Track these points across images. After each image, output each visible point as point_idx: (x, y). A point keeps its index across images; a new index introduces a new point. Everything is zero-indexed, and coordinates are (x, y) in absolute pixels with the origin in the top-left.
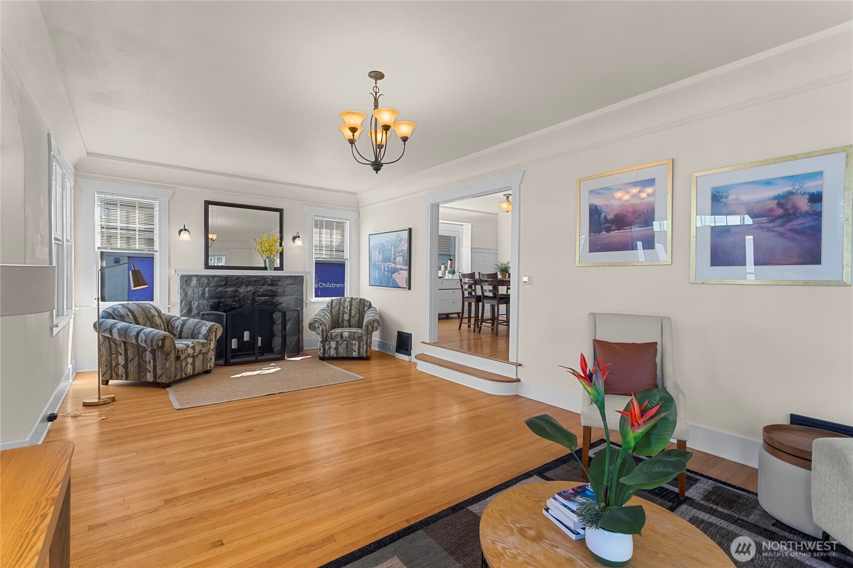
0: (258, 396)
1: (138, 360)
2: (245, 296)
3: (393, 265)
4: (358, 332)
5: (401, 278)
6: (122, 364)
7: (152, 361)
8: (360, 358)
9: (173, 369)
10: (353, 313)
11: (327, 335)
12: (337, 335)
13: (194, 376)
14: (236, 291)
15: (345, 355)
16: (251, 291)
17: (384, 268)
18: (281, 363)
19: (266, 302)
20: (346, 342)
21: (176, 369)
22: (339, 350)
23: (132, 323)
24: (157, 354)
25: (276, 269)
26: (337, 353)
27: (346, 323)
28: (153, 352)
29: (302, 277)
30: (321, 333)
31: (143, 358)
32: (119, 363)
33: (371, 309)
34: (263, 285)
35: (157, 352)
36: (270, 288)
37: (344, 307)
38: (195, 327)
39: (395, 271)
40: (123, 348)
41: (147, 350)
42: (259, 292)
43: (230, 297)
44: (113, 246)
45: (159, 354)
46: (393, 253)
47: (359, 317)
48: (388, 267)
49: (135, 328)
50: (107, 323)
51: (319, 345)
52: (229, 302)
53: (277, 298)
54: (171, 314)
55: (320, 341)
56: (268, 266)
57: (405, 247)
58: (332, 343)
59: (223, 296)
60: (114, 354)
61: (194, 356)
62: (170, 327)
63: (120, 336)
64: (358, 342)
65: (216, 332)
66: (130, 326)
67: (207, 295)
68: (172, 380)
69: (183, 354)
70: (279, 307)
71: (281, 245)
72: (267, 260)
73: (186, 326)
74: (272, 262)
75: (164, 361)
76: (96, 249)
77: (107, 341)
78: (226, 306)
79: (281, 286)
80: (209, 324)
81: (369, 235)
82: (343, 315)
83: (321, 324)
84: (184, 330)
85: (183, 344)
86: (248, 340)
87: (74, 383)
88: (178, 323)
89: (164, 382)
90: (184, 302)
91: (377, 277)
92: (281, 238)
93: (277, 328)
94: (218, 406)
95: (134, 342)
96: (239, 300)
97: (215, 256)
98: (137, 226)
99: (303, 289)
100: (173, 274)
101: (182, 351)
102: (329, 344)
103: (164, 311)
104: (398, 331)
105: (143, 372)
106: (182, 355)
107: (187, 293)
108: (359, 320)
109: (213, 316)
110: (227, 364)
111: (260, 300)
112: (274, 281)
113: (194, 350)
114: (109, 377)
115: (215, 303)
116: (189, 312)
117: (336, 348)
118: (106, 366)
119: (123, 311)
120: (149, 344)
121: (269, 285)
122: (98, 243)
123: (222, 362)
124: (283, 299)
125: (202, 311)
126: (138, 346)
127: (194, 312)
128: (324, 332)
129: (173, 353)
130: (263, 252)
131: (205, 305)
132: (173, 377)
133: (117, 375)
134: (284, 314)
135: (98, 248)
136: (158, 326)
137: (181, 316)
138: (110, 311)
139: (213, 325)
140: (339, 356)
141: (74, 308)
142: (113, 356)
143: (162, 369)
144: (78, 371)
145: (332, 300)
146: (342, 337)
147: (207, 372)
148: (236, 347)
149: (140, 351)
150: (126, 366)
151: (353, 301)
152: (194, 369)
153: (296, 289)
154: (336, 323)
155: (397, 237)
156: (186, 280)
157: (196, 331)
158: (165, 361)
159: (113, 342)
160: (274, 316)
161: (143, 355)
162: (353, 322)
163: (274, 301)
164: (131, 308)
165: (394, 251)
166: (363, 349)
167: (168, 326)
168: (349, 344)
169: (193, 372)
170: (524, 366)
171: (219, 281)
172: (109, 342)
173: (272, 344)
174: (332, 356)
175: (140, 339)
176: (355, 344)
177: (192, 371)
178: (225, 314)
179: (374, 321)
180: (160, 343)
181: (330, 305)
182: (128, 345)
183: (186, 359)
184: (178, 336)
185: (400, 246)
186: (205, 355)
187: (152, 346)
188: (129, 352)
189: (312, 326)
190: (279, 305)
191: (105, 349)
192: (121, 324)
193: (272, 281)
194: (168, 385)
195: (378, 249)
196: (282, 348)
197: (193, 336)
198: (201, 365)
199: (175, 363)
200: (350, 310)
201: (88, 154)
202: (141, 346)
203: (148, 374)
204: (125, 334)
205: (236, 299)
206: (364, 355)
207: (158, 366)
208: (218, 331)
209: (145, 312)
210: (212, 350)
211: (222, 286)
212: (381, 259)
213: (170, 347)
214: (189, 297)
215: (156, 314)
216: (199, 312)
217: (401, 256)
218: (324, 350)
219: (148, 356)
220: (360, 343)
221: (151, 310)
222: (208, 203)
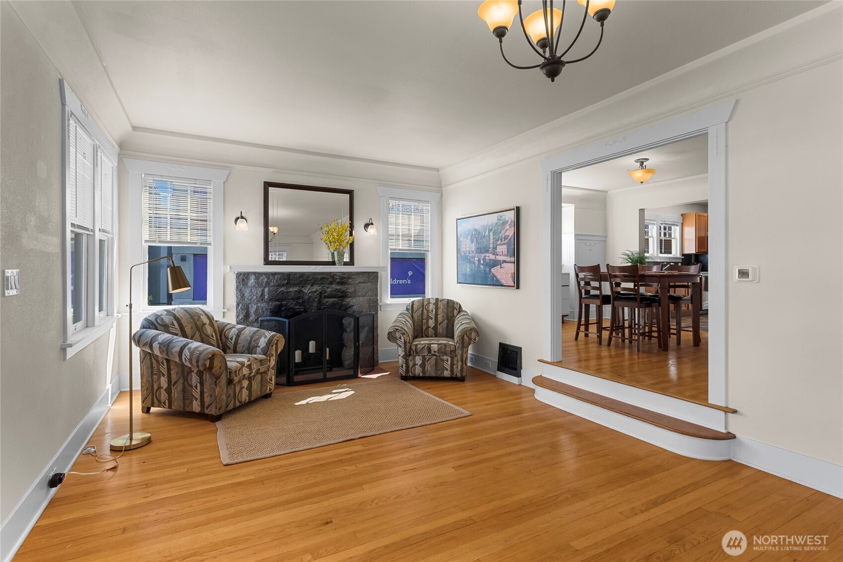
0: (332, 442)
1: (183, 383)
2: (310, 297)
3: (492, 257)
4: (450, 345)
5: (505, 272)
6: (164, 388)
7: (198, 385)
8: (453, 379)
9: (224, 397)
10: (440, 318)
11: (410, 348)
12: (424, 347)
13: (250, 403)
14: (300, 292)
15: (433, 374)
16: (316, 291)
17: (479, 260)
18: (354, 382)
19: (335, 304)
20: (434, 357)
21: (228, 397)
22: (426, 368)
23: (177, 335)
24: (204, 377)
25: (346, 264)
26: (423, 372)
27: (431, 331)
28: (200, 374)
29: (377, 273)
30: (403, 346)
31: (189, 381)
32: (162, 386)
33: (462, 313)
34: (331, 283)
35: (204, 374)
36: (339, 287)
37: (428, 311)
38: (252, 338)
39: (495, 263)
40: (165, 366)
41: (193, 371)
42: (326, 292)
43: (292, 299)
44: (163, 239)
45: (207, 376)
46: (491, 241)
47: (448, 323)
48: (484, 259)
49: (180, 340)
50: (148, 335)
51: (401, 360)
52: (292, 305)
53: (348, 300)
54: (226, 321)
55: (401, 356)
56: (336, 259)
57: (510, 232)
58: (417, 358)
59: (285, 298)
60: (156, 374)
61: (250, 378)
62: (223, 337)
63: (162, 352)
64: (451, 357)
65: (277, 344)
66: (173, 340)
67: (266, 297)
68: (222, 411)
69: (236, 376)
70: (350, 311)
71: (351, 234)
72: (336, 253)
73: (242, 337)
74: (341, 255)
75: (213, 386)
76: (143, 242)
77: (148, 357)
78: (288, 309)
79: (351, 284)
80: (269, 334)
81: (457, 219)
82: (428, 321)
83: (403, 334)
84: (239, 341)
85: (237, 362)
86: (314, 352)
87: (113, 407)
88: (233, 333)
89: (213, 413)
90: (240, 305)
91: (468, 272)
92: (352, 226)
93: (348, 336)
94: (279, 460)
95: (177, 360)
96: (304, 302)
97: (276, 251)
98: (189, 215)
99: (377, 288)
100: (228, 271)
101: (236, 371)
102: (414, 359)
103: (218, 317)
104: (500, 343)
105: (188, 399)
106: (235, 378)
107: (244, 294)
108: (447, 327)
109: (274, 322)
110: (290, 383)
111: (327, 302)
112: (344, 279)
113: (251, 369)
114: (150, 403)
115: (276, 306)
116: (245, 318)
117: (423, 366)
118: (147, 390)
119: (167, 319)
120: (195, 364)
121: (338, 283)
122: (146, 236)
123: (283, 379)
124: (354, 300)
125: (261, 317)
126: (183, 365)
127: (252, 317)
128: (408, 344)
129: (224, 375)
130: (330, 243)
131: (264, 309)
132: (223, 408)
133: (159, 401)
134: (357, 320)
135: (146, 241)
136: (209, 336)
137: (238, 323)
138: (153, 319)
139: (273, 336)
140: (427, 375)
141: (115, 314)
142: (155, 376)
143: (211, 396)
144: (122, 390)
145: (413, 302)
146: (429, 350)
147: (267, 396)
148: (300, 361)
149: (185, 372)
150: (169, 391)
151: (439, 302)
152: (250, 395)
153: (369, 288)
154: (420, 331)
155: (499, 220)
156: (243, 278)
157: (253, 343)
158: (215, 387)
159: (155, 359)
160: (344, 321)
161: (189, 377)
162: (440, 329)
163: (344, 303)
164: (177, 315)
165: (494, 238)
166: (457, 367)
167: (221, 336)
168: (439, 360)
169: (250, 398)
170: (741, 414)
171: (280, 279)
172: (151, 359)
173: (341, 357)
174: (417, 375)
175: (184, 357)
176: (447, 361)
177: (247, 398)
178: (287, 321)
179: (471, 330)
180: (208, 363)
181: (410, 308)
182: (171, 363)
183: (240, 381)
184: (232, 349)
185: (503, 232)
186: (264, 375)
187: (198, 366)
188: (172, 372)
189: (391, 337)
190: (350, 309)
191: (146, 368)
192: (164, 336)
193: (342, 278)
194: (218, 418)
195: (469, 237)
196: (354, 361)
197: (250, 350)
198: (259, 389)
199: (227, 388)
200: (436, 314)
201: (134, 128)
202: (187, 366)
203: (194, 402)
204: (167, 349)
205: (300, 301)
206: (459, 375)
207: (206, 392)
208: (279, 343)
209: (194, 320)
210: (272, 368)
211: (283, 285)
212: (473, 249)
213: (220, 368)
214: (246, 300)
215: (207, 321)
216: (258, 318)
217: (504, 244)
218: (407, 366)
219: (194, 379)
220: (453, 358)
221: (201, 317)
222: (268, 185)
